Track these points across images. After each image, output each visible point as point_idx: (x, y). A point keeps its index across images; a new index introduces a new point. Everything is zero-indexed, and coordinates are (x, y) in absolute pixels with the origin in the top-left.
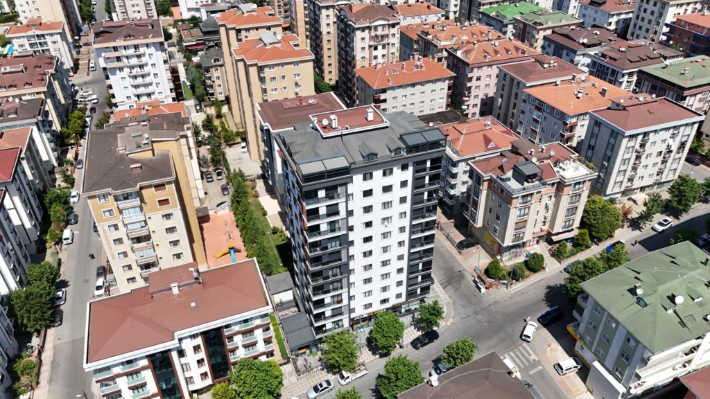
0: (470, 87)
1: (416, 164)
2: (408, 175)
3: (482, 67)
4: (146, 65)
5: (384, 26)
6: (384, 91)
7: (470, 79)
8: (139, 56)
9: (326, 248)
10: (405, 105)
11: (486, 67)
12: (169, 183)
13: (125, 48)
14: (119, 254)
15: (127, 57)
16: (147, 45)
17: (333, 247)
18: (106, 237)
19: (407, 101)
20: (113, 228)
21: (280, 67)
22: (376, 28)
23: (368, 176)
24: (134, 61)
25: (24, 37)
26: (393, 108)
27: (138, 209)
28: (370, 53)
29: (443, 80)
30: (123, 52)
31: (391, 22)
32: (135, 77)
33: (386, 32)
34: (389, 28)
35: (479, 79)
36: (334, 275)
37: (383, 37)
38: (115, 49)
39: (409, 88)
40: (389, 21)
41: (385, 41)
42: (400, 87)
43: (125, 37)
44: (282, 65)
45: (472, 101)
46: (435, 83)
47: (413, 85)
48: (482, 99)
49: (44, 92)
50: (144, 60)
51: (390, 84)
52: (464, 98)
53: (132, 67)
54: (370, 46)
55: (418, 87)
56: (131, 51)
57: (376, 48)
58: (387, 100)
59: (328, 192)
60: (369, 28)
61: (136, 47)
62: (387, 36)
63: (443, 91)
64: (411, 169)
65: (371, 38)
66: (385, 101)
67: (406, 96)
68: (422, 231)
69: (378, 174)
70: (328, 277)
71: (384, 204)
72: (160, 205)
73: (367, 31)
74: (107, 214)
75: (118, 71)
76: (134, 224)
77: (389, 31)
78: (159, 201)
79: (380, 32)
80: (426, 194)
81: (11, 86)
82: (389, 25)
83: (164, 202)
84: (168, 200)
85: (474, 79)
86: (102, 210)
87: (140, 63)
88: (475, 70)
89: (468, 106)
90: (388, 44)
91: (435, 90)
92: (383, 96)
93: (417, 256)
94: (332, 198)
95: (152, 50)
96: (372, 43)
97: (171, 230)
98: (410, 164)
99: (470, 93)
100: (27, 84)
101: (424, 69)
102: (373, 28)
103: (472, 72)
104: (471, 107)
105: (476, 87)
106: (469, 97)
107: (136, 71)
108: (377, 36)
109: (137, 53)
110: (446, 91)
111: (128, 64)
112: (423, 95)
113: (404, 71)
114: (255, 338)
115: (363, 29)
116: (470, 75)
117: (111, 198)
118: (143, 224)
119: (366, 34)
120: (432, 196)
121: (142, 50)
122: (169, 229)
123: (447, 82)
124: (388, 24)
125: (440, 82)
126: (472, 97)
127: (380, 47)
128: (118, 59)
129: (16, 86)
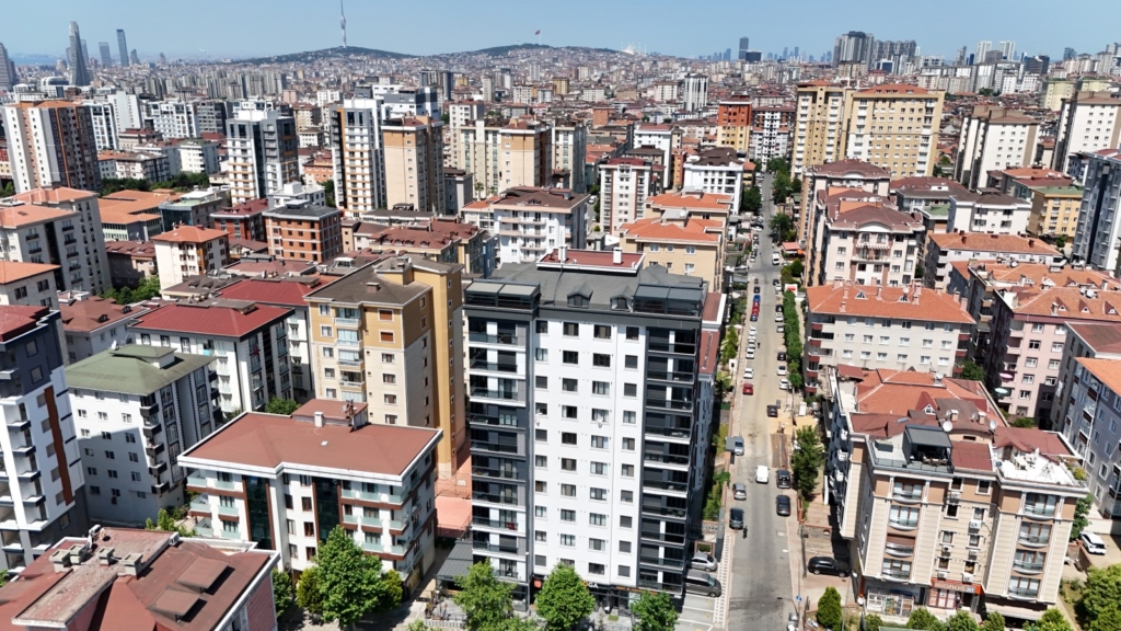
0: (1016, 357)
1: (652, 332)
2: (638, 347)
3: (1043, 324)
4: (544, 239)
5: (881, 235)
6: (831, 319)
7: (1017, 342)
8: (538, 228)
9: (496, 421)
10: (868, 353)
11: (1054, 327)
12: (397, 311)
13: (526, 214)
14: (328, 390)
15: (525, 226)
16: (551, 216)
17: (507, 423)
18: (319, 361)
19: (875, 346)
20: (327, 353)
21: (666, 249)
22: (866, 236)
23: (571, 329)
24: (531, 232)
25: (477, 213)
26: (846, 351)
27: (355, 334)
28: (852, 275)
29: (951, 326)
30: (521, 219)
31: (895, 231)
32: (527, 252)
33: (885, 244)
34: (891, 239)
35: (1037, 346)
36: (509, 475)
37: (877, 252)
38: (515, 213)
39: (878, 326)
40: (890, 228)
41: (884, 259)
42: (861, 319)
43: (529, 202)
44: (670, 246)
45: (1018, 384)
46: (932, 328)
47: (887, 322)
48: (1042, 386)
49: (437, 255)
50: (543, 232)
51: (843, 310)
52: (1002, 375)
53: (526, 240)
54: (853, 263)
55: (896, 329)
56: (530, 220)
57: (863, 267)
58: (835, 336)
59: (503, 331)
60: (855, 234)
61: (538, 215)
62: (886, 252)
63: (947, 346)
64: (642, 338)
65: (857, 250)
66: (830, 336)
67: (871, 337)
68: (667, 460)
69: (586, 329)
70: (497, 473)
71: (595, 384)
72: (383, 339)
73: (850, 239)
74: (326, 331)
75: (510, 241)
76: (347, 354)
77: (891, 245)
78: (382, 333)
79: (873, 243)
80: (669, 391)
81: (408, 242)
82: (891, 236)
83: (387, 336)
84: (391, 334)
85: (1025, 344)
86: (321, 325)
87: (537, 236)
88: (1028, 327)
89: (1010, 390)
90: (887, 265)
91: (930, 341)
92: (826, 328)
93: (657, 504)
94: (508, 341)
95: (555, 222)
96: (856, 258)
97: (389, 378)
98: (642, 329)
99: (1014, 366)
100: (424, 242)
101: (917, 302)
102: (860, 236)
103: (1021, 328)
104: (1016, 394)
105: (1029, 359)
106: (1013, 374)
107: (531, 245)
108: (866, 249)
109: (538, 223)
110: (953, 348)
111: (523, 234)
112: (905, 343)
113: (879, 298)
114: (380, 523)
115: (844, 235)
116: (1014, 334)
117: (332, 312)
118: (357, 356)
119: (849, 242)
120: (681, 398)
121: (543, 220)
122: (388, 375)
123: (957, 332)
124: (888, 234)
125: (942, 330)
126: (1018, 377)
127: (870, 268)
128: (515, 226)
129: (413, 243)
